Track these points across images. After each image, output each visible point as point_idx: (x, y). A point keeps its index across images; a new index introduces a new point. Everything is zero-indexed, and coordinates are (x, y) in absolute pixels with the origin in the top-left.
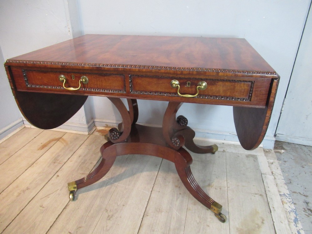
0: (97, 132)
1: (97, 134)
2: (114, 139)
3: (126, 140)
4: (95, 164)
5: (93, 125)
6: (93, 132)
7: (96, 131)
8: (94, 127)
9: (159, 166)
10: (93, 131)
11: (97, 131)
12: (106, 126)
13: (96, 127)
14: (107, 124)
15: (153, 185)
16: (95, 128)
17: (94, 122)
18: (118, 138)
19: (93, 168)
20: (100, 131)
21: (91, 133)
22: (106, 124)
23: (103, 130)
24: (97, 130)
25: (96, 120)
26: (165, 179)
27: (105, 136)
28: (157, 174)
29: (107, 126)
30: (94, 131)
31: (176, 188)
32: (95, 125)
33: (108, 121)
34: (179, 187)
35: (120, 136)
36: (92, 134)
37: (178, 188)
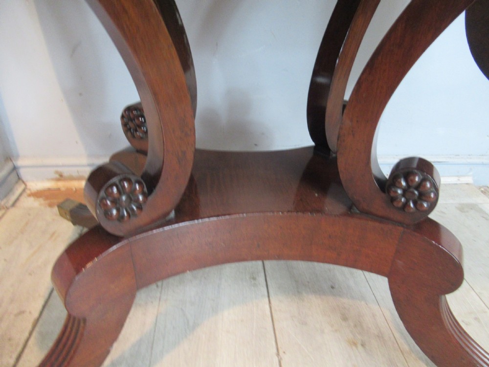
0: (32, 199)
1: (28, 202)
2: (120, 218)
3: (172, 215)
4: (36, 314)
5: (13, 177)
6: (17, 200)
7: (25, 195)
8: (17, 182)
9: (261, 279)
10: (13, 198)
11: (30, 195)
12: (57, 176)
13: (23, 182)
14: (60, 169)
15: (276, 359)
16: (23, 186)
17: (15, 169)
18: (140, 208)
19: (31, 334)
20: (37, 195)
21: (11, 203)
22: (57, 172)
23: (49, 189)
24: (28, 192)
25: (19, 163)
26: (304, 323)
27: (60, 207)
28: (267, 307)
29: (61, 176)
30: (21, 195)
31: (354, 347)
32: (19, 178)
33: (60, 161)
34: (363, 345)
35: (146, 195)
36: (14, 205)
37: (360, 347)
